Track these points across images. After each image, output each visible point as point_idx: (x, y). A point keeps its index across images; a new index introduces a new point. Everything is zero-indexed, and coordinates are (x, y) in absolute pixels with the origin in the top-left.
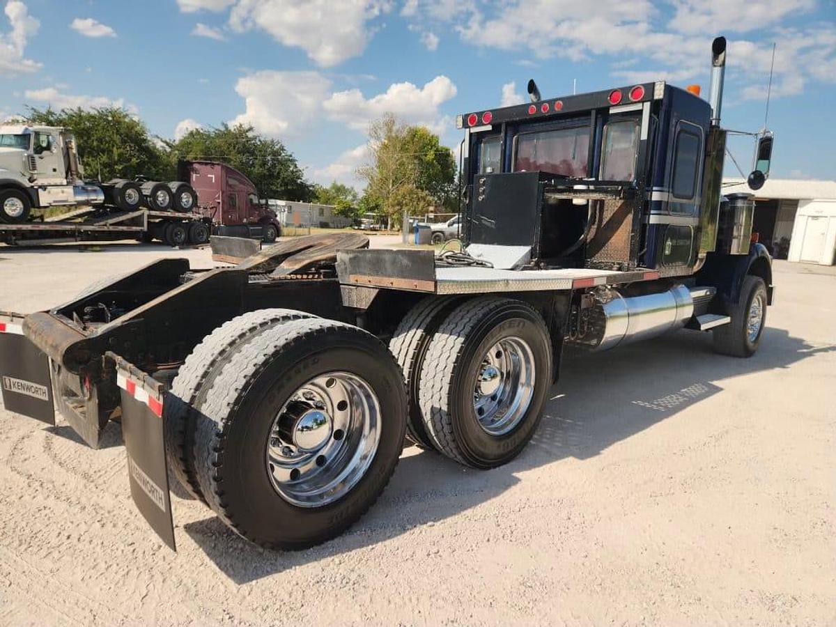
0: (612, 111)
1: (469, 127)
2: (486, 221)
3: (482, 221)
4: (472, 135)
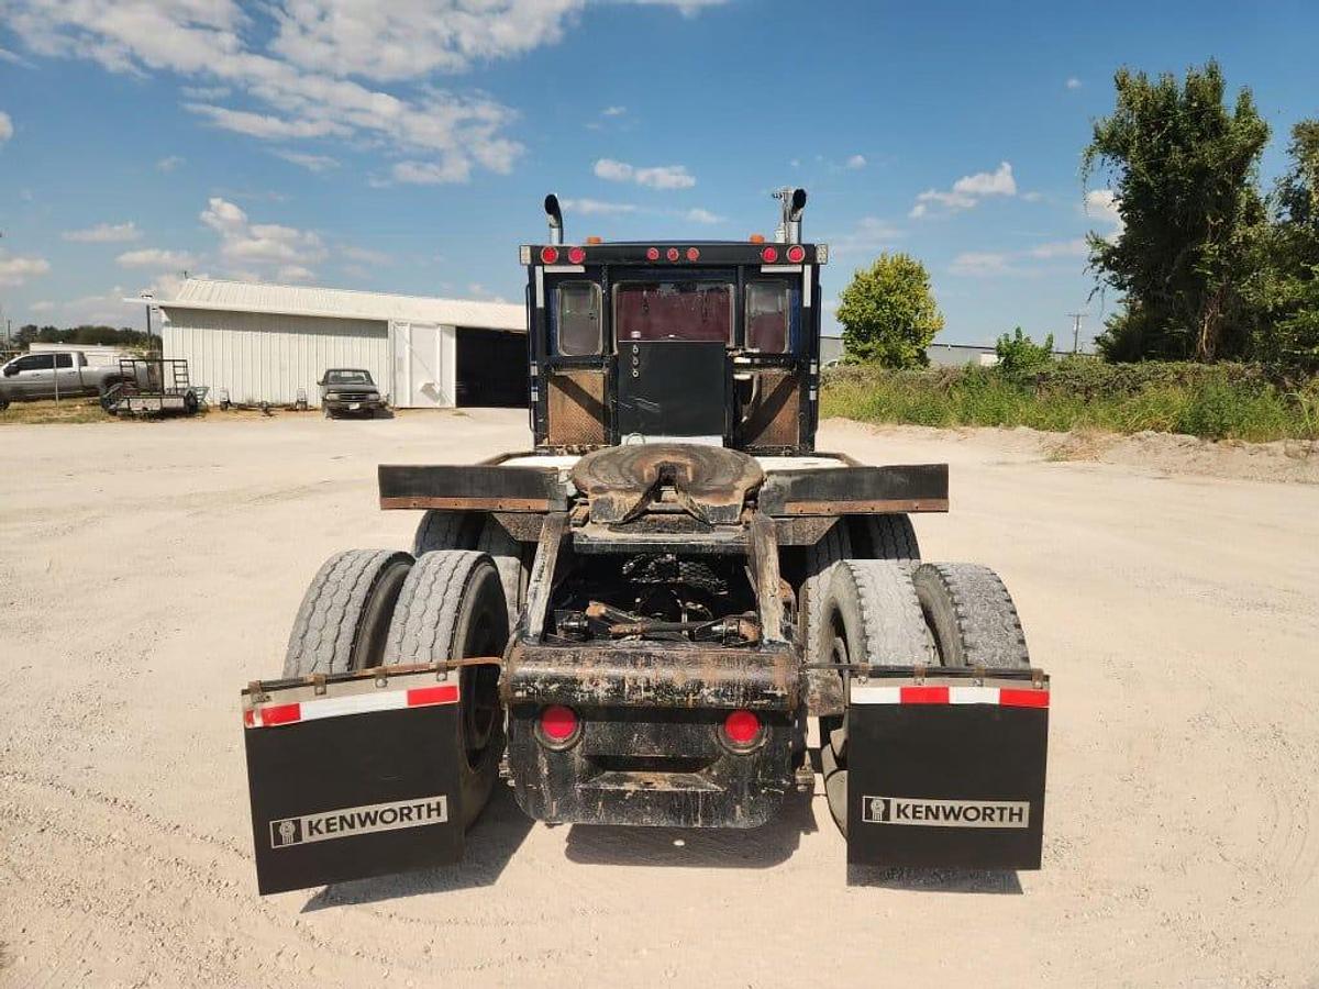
0: (764, 270)
1: (543, 265)
2: (646, 405)
3: (639, 404)
4: (546, 276)
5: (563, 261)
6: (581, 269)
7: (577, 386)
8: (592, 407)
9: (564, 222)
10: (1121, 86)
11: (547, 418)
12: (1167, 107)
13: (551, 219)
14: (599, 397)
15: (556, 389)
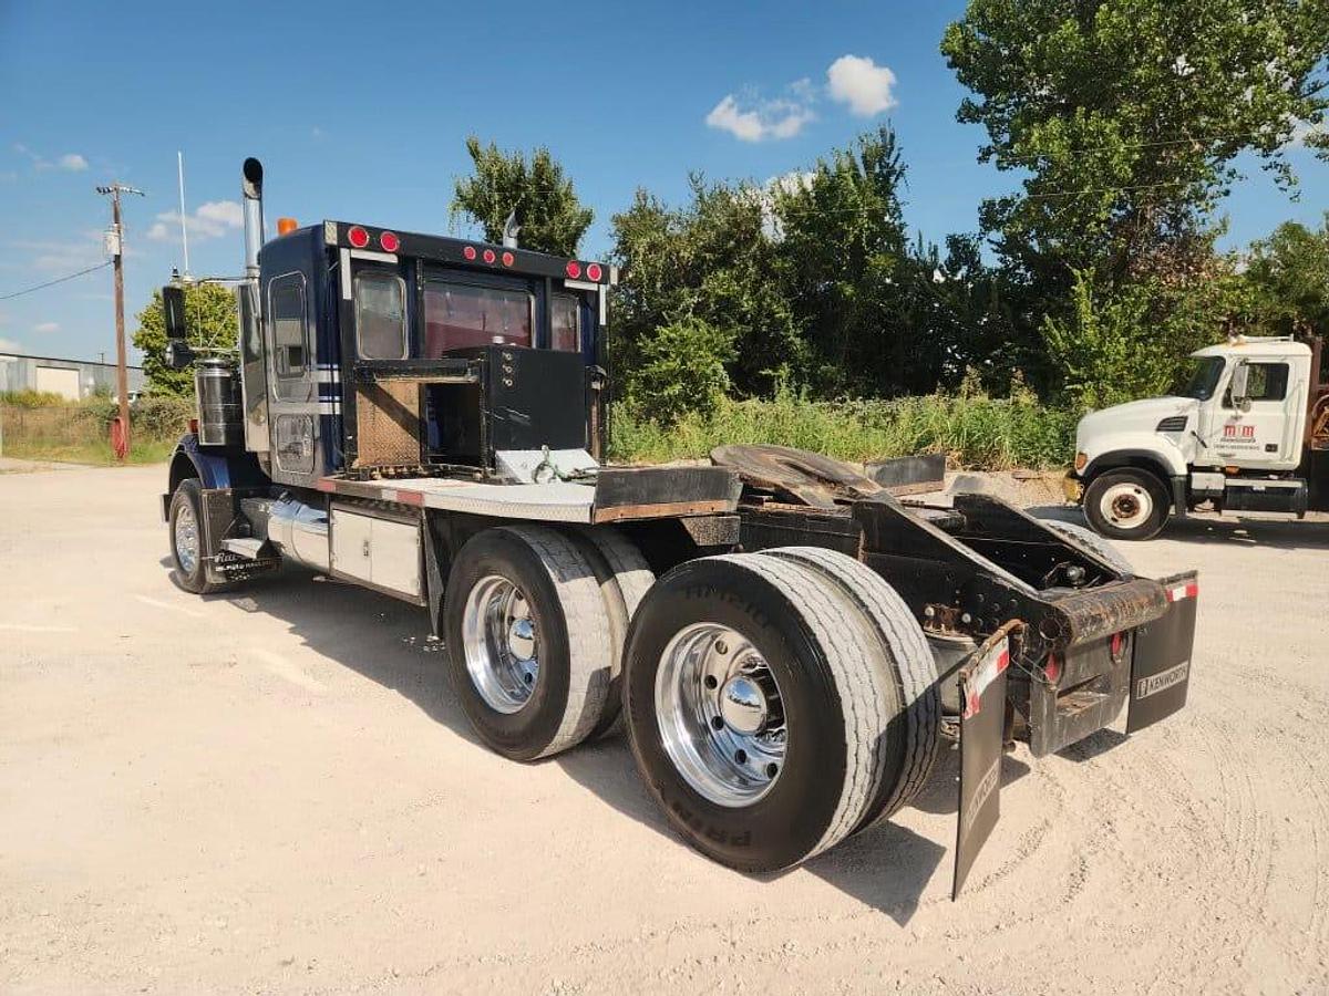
0: (568, 284)
1: (350, 247)
2: (519, 417)
3: (511, 416)
4: (353, 261)
5: (374, 247)
6: (393, 259)
7: (391, 397)
8: (407, 421)
9: (263, 195)
10: (475, 153)
11: (355, 435)
12: (518, 180)
13: (249, 187)
14: (414, 410)
15: (366, 400)
